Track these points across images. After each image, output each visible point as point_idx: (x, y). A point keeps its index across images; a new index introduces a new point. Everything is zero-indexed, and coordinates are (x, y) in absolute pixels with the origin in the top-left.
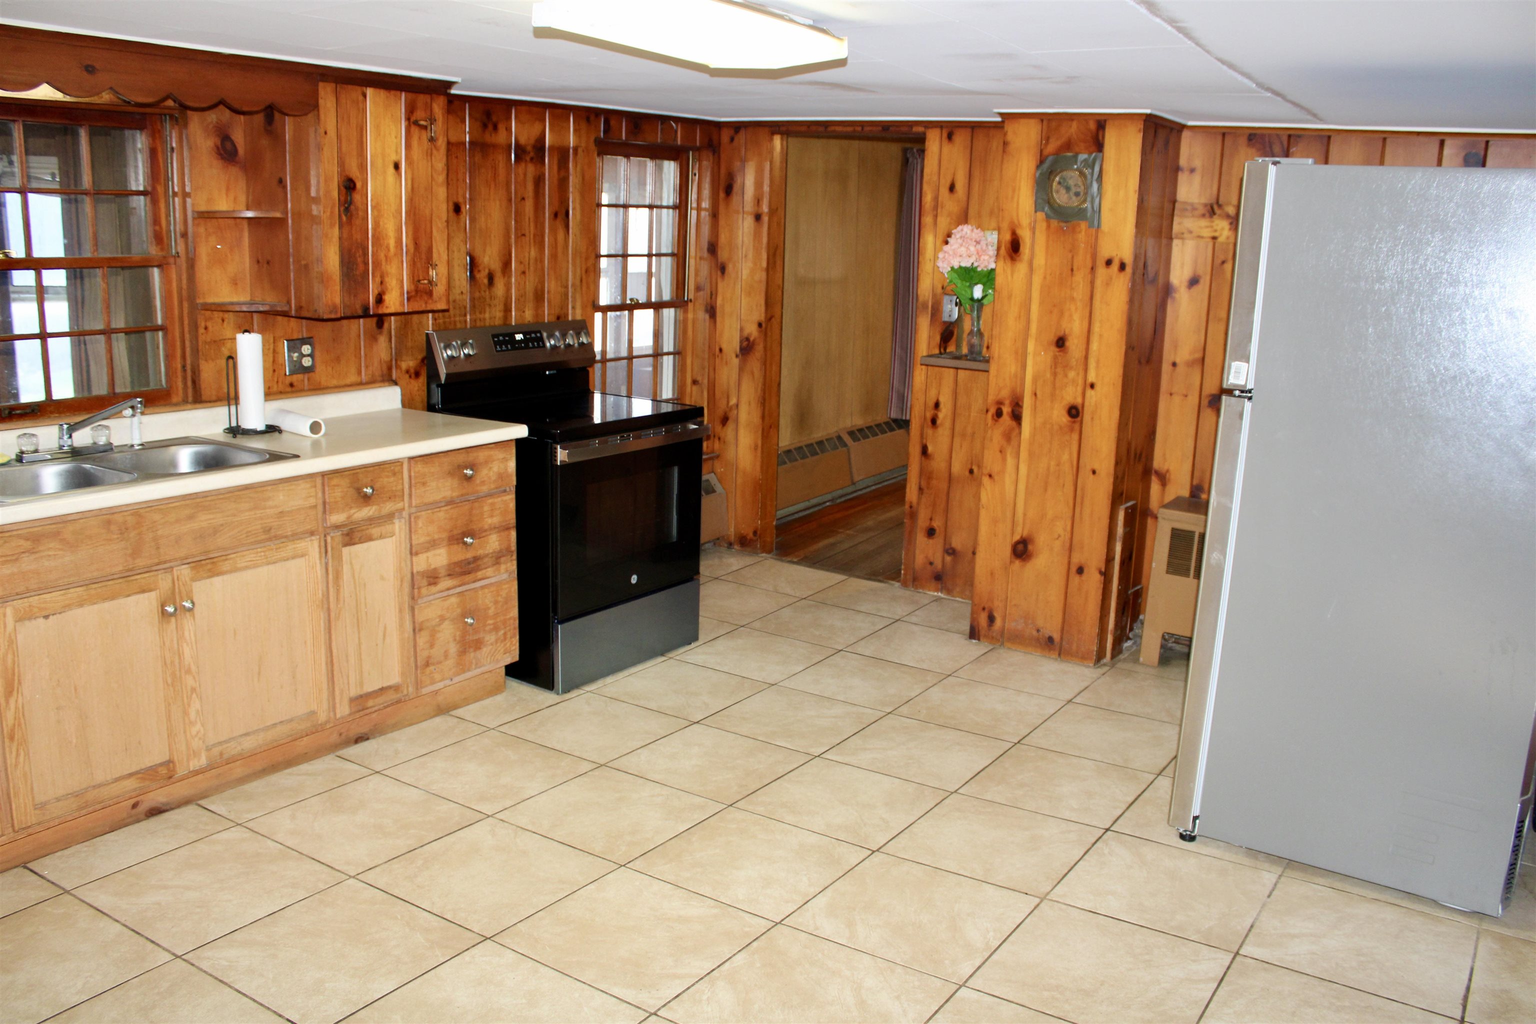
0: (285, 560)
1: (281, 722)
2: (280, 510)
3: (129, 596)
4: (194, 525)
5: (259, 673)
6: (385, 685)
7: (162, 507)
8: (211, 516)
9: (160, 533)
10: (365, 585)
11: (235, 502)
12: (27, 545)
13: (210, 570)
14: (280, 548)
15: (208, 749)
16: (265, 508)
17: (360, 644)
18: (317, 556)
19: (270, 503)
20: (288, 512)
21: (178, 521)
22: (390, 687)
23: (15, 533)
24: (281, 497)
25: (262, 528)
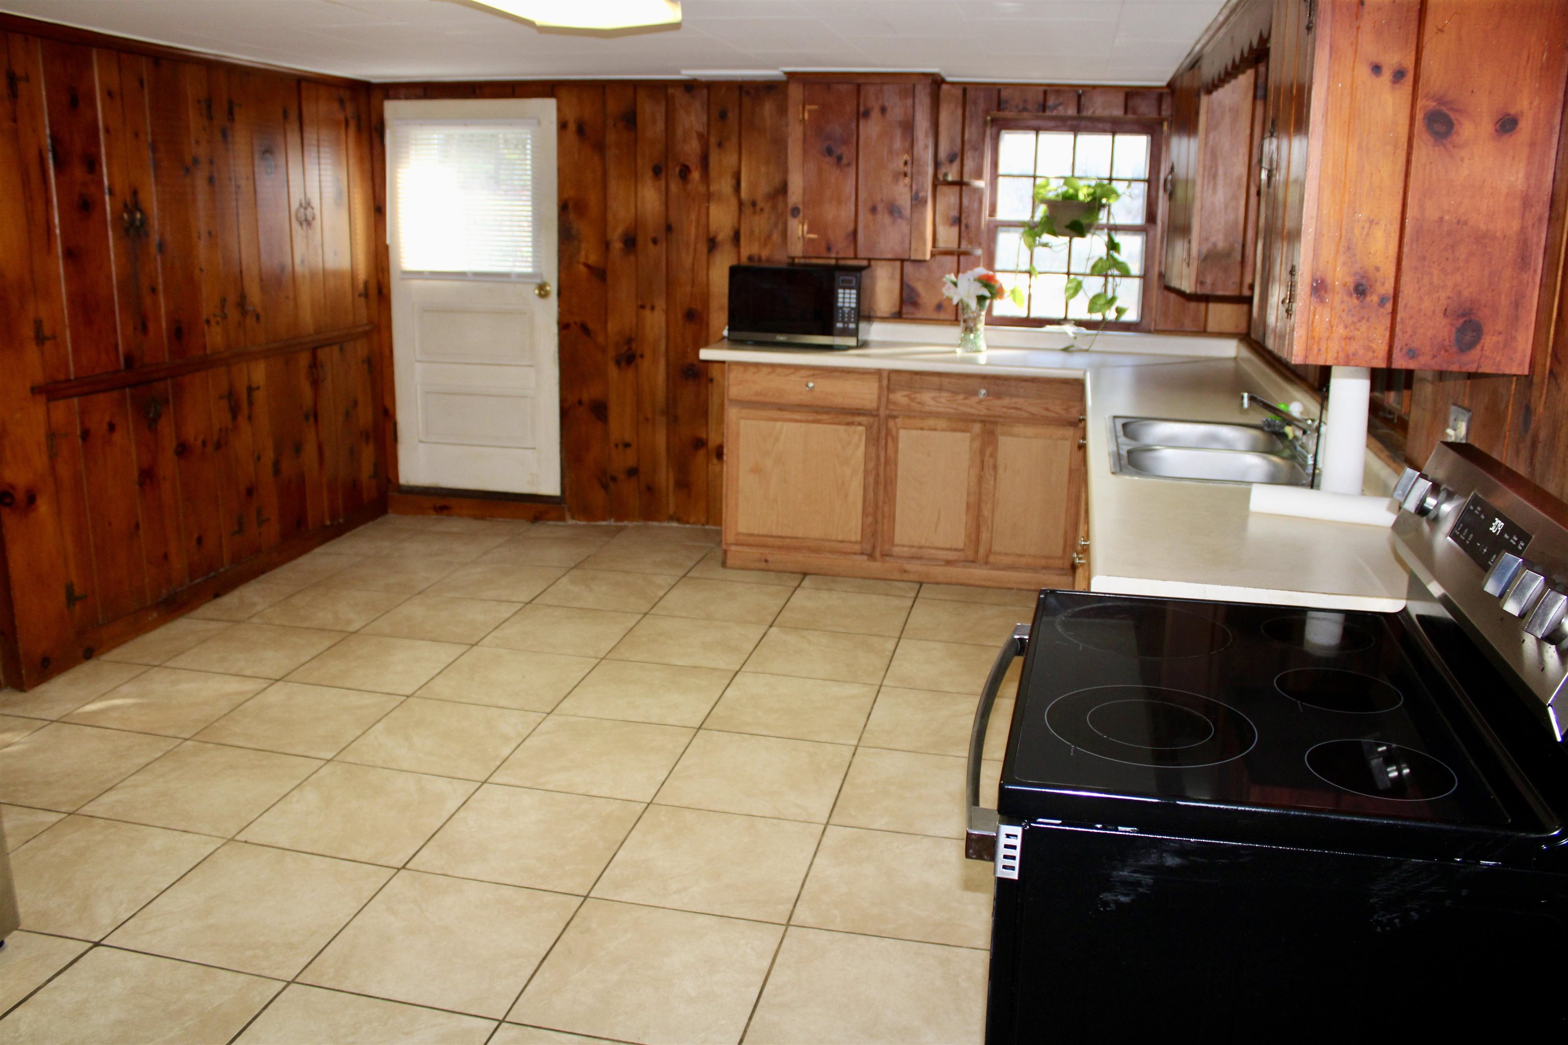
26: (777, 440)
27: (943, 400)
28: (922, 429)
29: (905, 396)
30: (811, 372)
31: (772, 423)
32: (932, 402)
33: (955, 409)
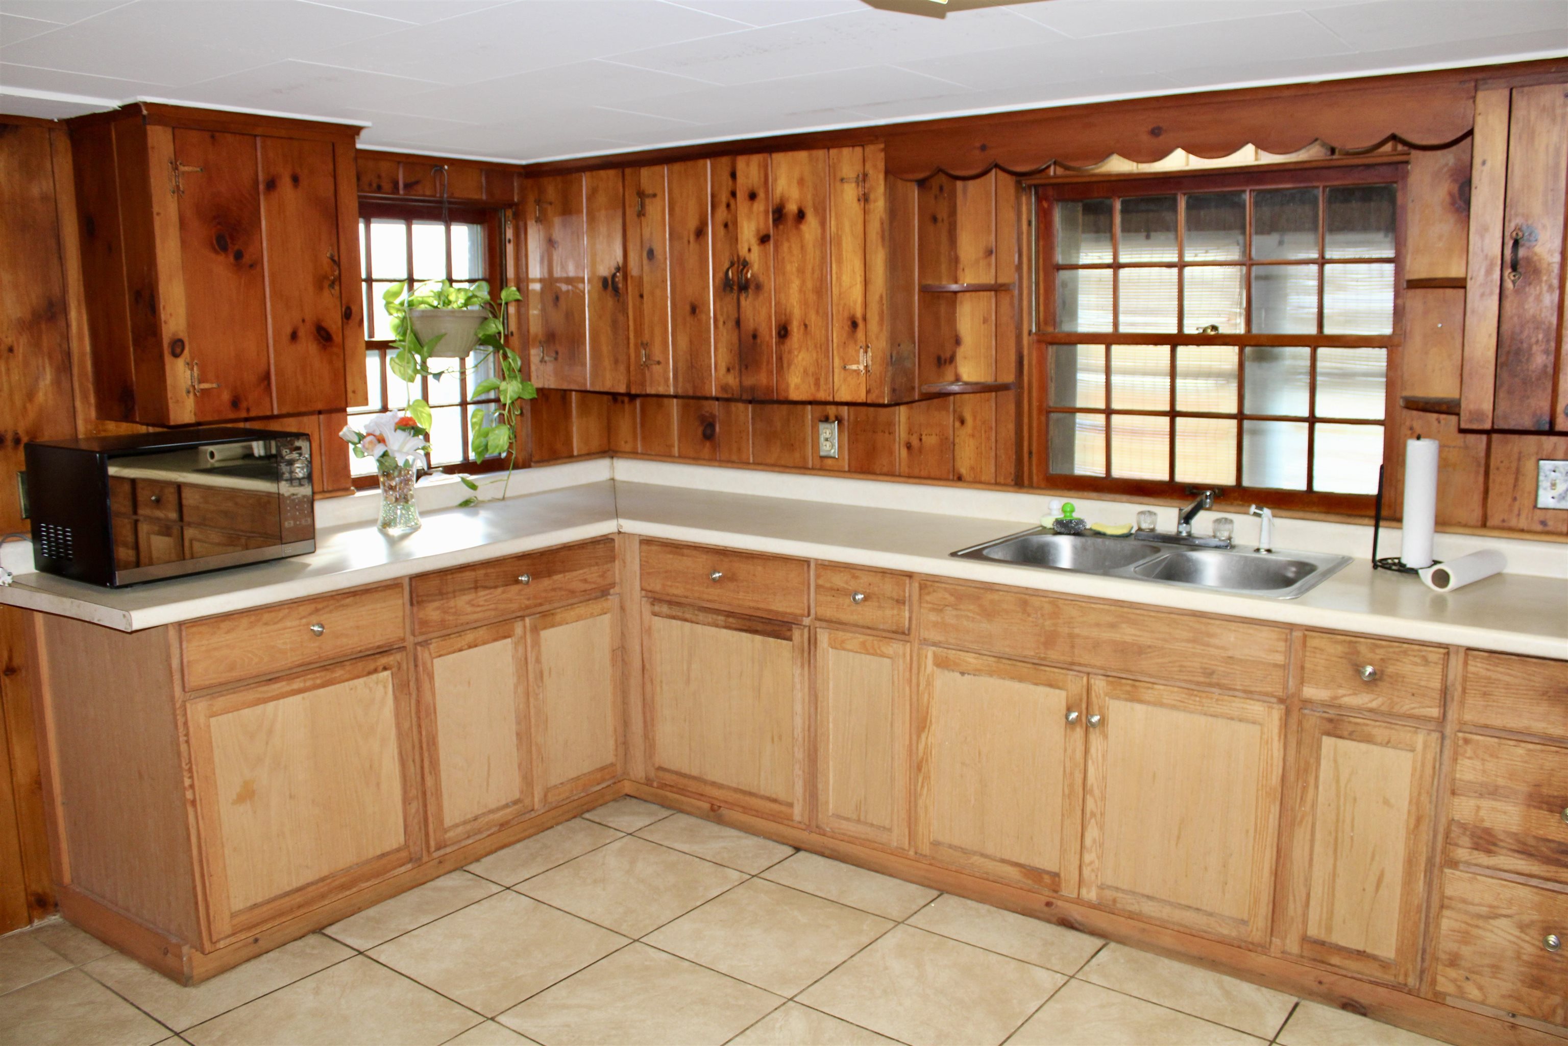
0: (1228, 718)
1: (1198, 909)
2: (1230, 654)
3: (1036, 684)
4: (1117, 636)
5: (1179, 838)
6: (1368, 950)
7: (1083, 604)
8: (1138, 633)
9: (1077, 631)
10: (1355, 799)
11: (1168, 625)
12: (952, 599)
13: (1128, 692)
14: (1222, 700)
15: (1102, 887)
16: (1208, 645)
17: (1334, 875)
18: (1276, 731)
19: (1213, 641)
20: (1241, 660)
21: (1098, 625)
22: (1374, 958)
23: (943, 585)
24: (1232, 639)
25: (1201, 668)
26: (270, 732)
27: (481, 601)
28: (461, 650)
29: (438, 608)
30: (311, 607)
31: (259, 709)
32: (469, 609)
33: (495, 609)
